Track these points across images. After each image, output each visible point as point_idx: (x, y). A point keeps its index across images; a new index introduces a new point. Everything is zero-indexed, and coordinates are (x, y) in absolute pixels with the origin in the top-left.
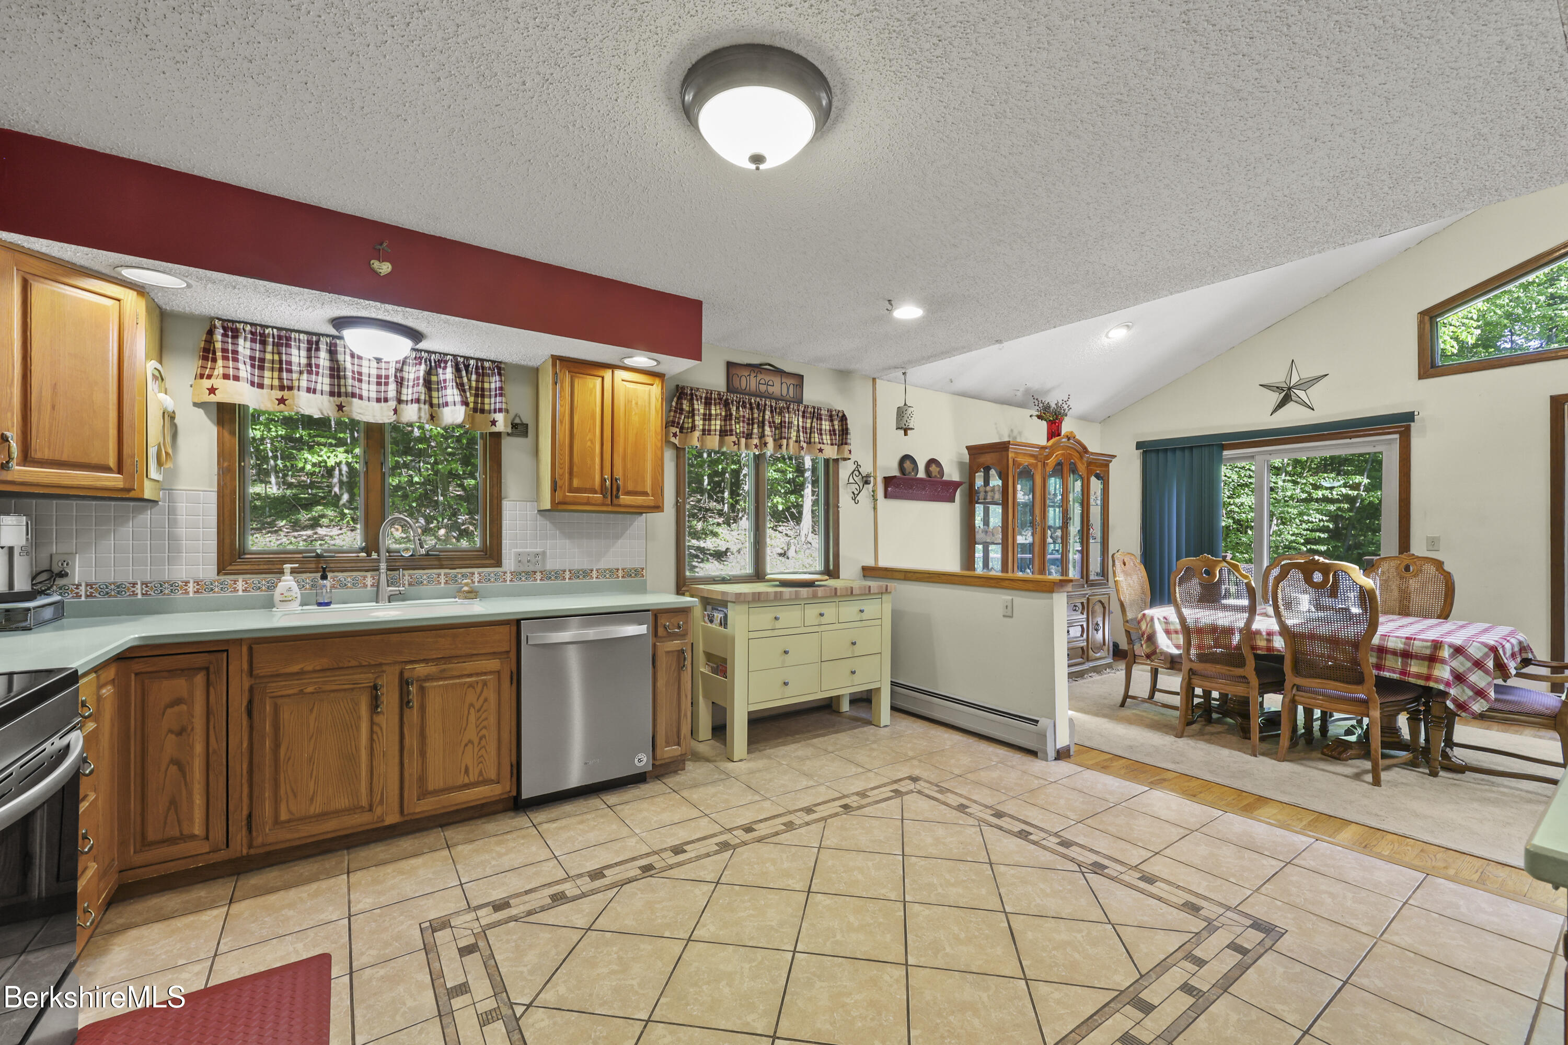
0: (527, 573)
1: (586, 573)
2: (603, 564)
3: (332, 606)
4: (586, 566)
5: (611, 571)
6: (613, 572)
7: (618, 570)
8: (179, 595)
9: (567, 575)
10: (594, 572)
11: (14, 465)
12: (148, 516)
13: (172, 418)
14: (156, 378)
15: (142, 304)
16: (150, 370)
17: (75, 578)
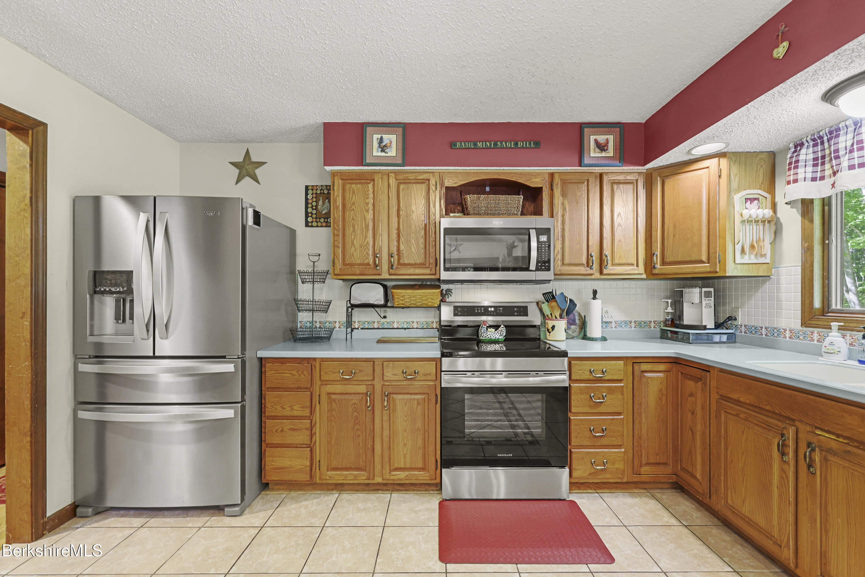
8: (781, 339)
11: (658, 266)
12: (767, 286)
13: (769, 222)
14: (752, 200)
15: (724, 162)
16: (738, 198)
17: (740, 322)
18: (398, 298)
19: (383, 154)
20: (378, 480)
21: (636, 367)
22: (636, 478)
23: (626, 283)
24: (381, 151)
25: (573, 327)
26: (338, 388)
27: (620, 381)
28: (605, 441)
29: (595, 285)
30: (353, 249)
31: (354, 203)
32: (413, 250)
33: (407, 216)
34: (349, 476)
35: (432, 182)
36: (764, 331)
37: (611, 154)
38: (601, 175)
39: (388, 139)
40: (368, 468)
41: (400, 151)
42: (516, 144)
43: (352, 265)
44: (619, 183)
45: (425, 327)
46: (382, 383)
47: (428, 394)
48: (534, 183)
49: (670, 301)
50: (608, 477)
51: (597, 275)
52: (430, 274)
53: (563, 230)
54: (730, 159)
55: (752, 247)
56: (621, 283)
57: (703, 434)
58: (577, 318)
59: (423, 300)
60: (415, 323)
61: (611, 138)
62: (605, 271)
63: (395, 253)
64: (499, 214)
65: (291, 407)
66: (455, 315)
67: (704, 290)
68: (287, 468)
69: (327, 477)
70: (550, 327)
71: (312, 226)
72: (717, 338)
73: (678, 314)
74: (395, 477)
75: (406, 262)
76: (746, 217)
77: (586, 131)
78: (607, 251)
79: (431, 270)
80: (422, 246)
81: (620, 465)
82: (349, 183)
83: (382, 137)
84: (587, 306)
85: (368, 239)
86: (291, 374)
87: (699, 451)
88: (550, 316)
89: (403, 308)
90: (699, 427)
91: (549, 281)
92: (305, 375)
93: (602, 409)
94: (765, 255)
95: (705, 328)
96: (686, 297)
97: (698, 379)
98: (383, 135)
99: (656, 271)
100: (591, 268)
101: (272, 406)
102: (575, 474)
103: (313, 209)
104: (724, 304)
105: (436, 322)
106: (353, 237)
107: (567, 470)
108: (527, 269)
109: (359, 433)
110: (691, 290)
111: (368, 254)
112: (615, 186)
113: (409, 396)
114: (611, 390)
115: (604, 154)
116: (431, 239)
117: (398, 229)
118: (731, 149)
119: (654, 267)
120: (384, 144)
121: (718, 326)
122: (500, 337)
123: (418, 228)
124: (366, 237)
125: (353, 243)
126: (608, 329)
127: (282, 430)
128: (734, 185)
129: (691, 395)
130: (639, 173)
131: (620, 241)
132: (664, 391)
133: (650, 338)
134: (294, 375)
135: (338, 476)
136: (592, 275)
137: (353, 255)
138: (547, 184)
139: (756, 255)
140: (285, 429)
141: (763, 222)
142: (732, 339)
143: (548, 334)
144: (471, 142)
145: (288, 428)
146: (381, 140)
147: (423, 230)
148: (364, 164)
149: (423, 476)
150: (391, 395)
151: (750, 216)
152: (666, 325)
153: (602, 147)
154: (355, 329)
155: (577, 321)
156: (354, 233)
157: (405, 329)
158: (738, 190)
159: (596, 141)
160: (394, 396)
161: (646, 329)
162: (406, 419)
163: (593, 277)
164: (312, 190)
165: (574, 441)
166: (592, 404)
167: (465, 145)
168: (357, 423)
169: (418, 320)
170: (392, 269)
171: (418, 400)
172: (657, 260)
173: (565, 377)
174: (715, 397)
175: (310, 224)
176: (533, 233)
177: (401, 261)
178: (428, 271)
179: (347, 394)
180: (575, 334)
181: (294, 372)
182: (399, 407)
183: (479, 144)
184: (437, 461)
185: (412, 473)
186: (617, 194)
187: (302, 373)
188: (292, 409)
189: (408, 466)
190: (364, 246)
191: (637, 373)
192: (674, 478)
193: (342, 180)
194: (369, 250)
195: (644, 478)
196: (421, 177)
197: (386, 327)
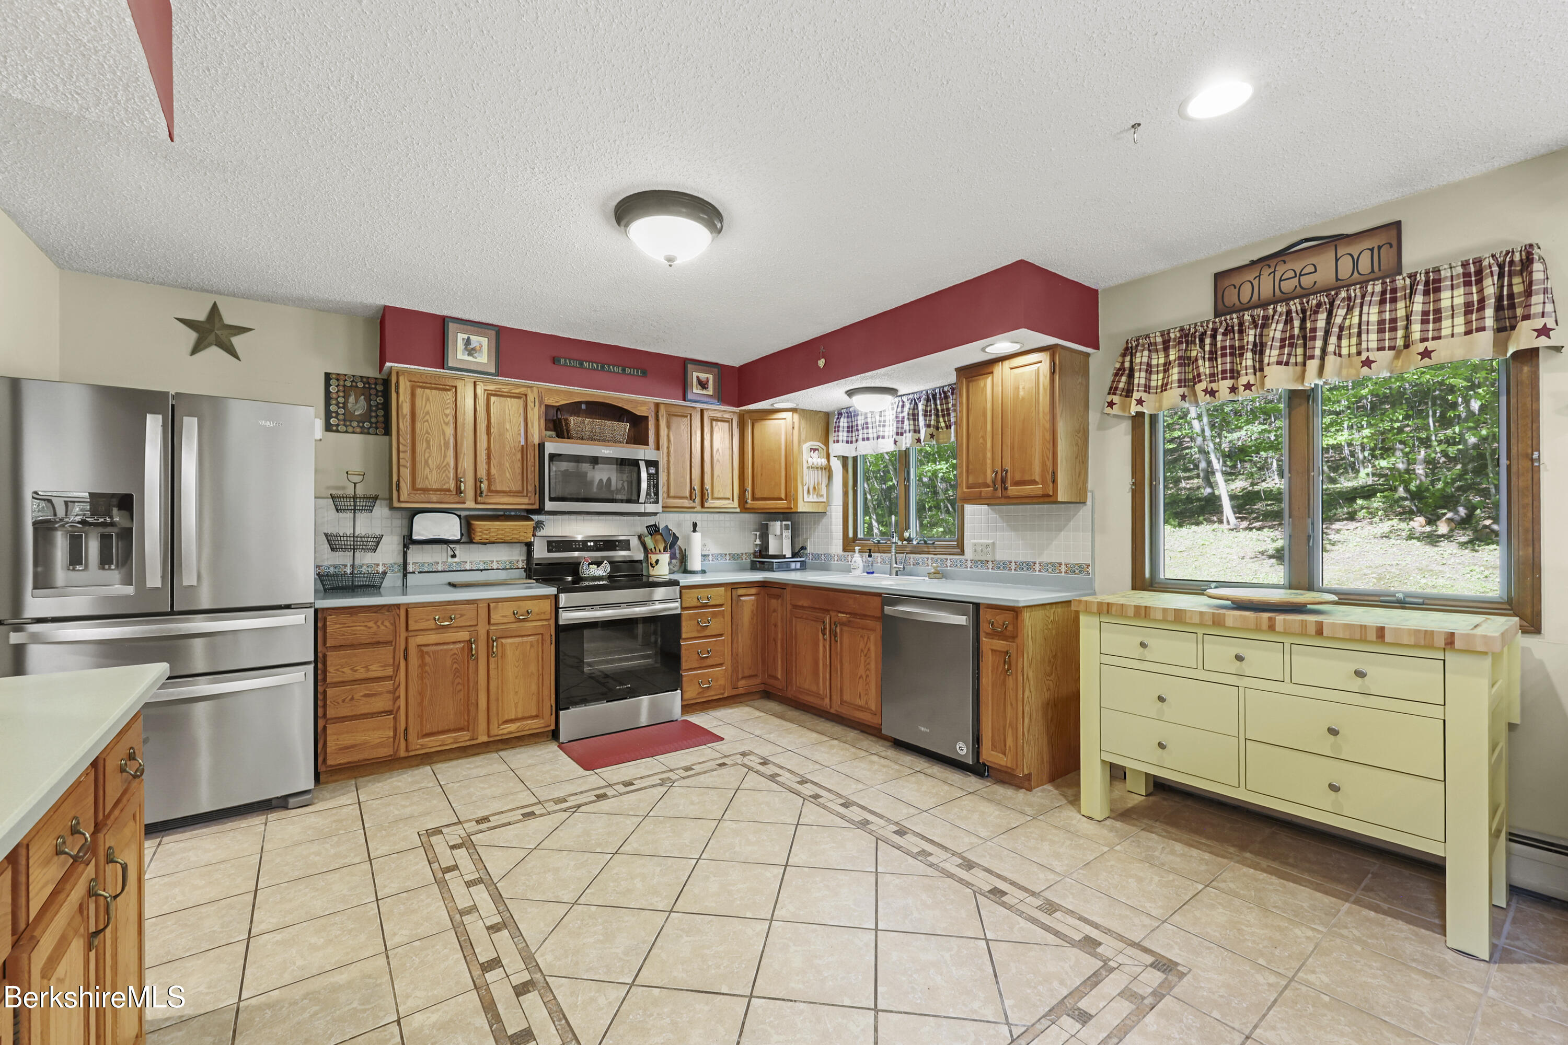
0: (982, 562)
1: (1030, 566)
2: (1045, 558)
3: (875, 575)
4: (1030, 559)
5: (1053, 565)
6: (1056, 566)
7: (1060, 564)
8: (832, 562)
9: (1013, 566)
10: (1037, 565)
11: (749, 501)
12: (825, 520)
13: (825, 469)
14: (815, 450)
15: (796, 416)
16: (806, 447)
17: (809, 550)
18: (480, 532)
19: (470, 358)
20: (483, 738)
21: (734, 591)
22: (734, 692)
23: (722, 516)
24: (469, 355)
25: (674, 561)
26: (433, 638)
27: (721, 605)
28: (709, 662)
29: (697, 518)
30: (427, 470)
31: (428, 413)
32: (508, 475)
33: (500, 435)
34: (448, 740)
35: (530, 398)
36: (823, 557)
37: (711, 393)
38: (702, 411)
39: (478, 342)
40: (470, 729)
41: (493, 359)
42: (624, 370)
43: (425, 490)
44: (717, 420)
45: (508, 567)
46: (487, 627)
47: (542, 634)
48: (640, 411)
49: (758, 533)
50: (712, 695)
51: (699, 508)
52: (528, 504)
53: (668, 461)
54: (800, 415)
55: (814, 488)
56: (717, 516)
57: (782, 640)
58: (677, 552)
59: (513, 534)
60: (495, 563)
61: (711, 377)
62: (706, 505)
63: (485, 477)
64: (604, 441)
65: (366, 667)
66: (549, 551)
67: (784, 523)
68: (360, 744)
69: (418, 747)
70: (653, 562)
71: (337, 431)
72: (793, 566)
73: (764, 545)
74: (505, 731)
75: (498, 489)
76: (810, 465)
77: (690, 367)
78: (708, 486)
79: (529, 499)
80: (519, 471)
81: (722, 682)
82: (421, 387)
83: (469, 338)
84: (688, 539)
85: (447, 459)
86: (366, 626)
87: (779, 655)
88: (653, 550)
89: (485, 544)
90: (780, 636)
91: (655, 514)
92: (386, 626)
93: (707, 633)
94: (822, 495)
95: (784, 557)
96: (771, 530)
97: (777, 597)
98: (471, 336)
99: (748, 506)
100: (694, 501)
101: (337, 670)
102: (685, 697)
103: (339, 408)
104: (799, 535)
105: (522, 561)
106: (427, 455)
107: (679, 691)
108: (637, 501)
109: (460, 687)
110: (774, 523)
111: (449, 478)
112: (714, 423)
113: (519, 639)
114: (714, 615)
115: (704, 392)
116: (529, 464)
117: (489, 449)
118: (800, 407)
119: (746, 502)
120: (471, 347)
121: (794, 555)
122: (604, 574)
123: (513, 450)
124: (445, 457)
125: (426, 462)
126: (706, 562)
127: (352, 699)
128: (803, 437)
129: (775, 611)
130: (734, 413)
131: (718, 476)
132: (755, 612)
133: (742, 569)
134: (370, 628)
135: (433, 744)
136: (694, 508)
137: (427, 478)
138: (653, 414)
139: (817, 495)
140: (356, 697)
141: (821, 468)
142: (804, 567)
143: (651, 568)
144: (577, 360)
145: (361, 694)
146: (468, 342)
147: (520, 453)
148: (445, 367)
149: (534, 725)
150: (500, 640)
151: (813, 464)
152: (755, 557)
153: (703, 385)
154: (410, 573)
155: (678, 555)
156: (428, 450)
157: (482, 570)
158: (805, 442)
159: (698, 377)
160: (503, 641)
161: (739, 561)
162: (517, 665)
163: (695, 510)
164: (338, 380)
165: (684, 665)
166: (699, 628)
167: (570, 363)
168: (458, 677)
169: (498, 559)
170: (481, 496)
171: (531, 642)
172: (749, 495)
173: (677, 605)
174: (789, 607)
175: (334, 428)
176: (643, 465)
177: (493, 488)
178: (526, 500)
179: (444, 644)
180: (675, 569)
181: (371, 624)
182: (509, 652)
183: (586, 364)
184: (552, 706)
185: (525, 723)
186: (716, 429)
187: (382, 623)
188: (368, 670)
189: (520, 716)
190: (442, 468)
191: (734, 598)
192: (762, 687)
193: (410, 381)
194: (449, 472)
195: (741, 691)
196: (517, 391)
197: (455, 569)
